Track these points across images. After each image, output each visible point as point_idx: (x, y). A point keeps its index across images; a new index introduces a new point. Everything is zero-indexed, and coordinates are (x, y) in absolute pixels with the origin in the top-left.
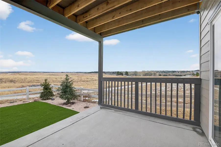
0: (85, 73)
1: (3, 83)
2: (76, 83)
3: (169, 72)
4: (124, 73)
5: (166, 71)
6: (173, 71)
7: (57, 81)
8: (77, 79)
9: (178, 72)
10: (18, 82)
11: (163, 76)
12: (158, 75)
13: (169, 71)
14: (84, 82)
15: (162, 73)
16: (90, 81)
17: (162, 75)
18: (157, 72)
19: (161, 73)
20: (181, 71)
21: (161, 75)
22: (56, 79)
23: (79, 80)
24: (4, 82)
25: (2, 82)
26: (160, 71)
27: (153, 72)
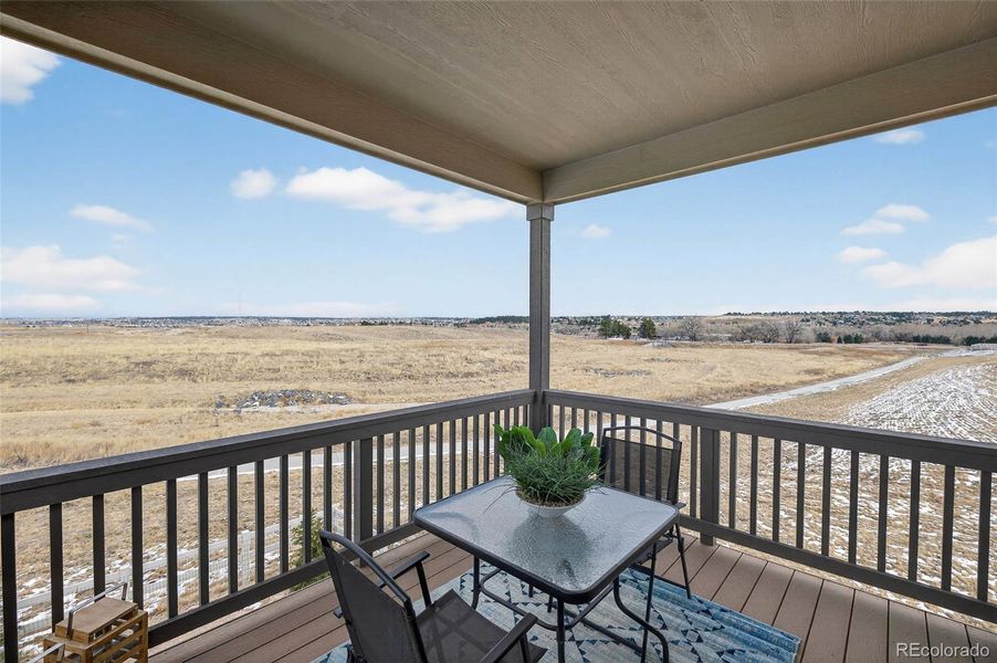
0: (460, 324)
1: (156, 379)
2: (419, 387)
3: (873, 319)
4: (633, 322)
5: (857, 313)
6: (894, 314)
7: (346, 375)
8: (423, 361)
9: (929, 318)
10: (205, 378)
11: (839, 341)
12: (812, 336)
13: (876, 314)
14: (453, 380)
15: (835, 324)
16: (481, 375)
17: (837, 334)
18: (807, 318)
19: (827, 327)
20: (947, 314)
21: (826, 334)
22: (342, 362)
23: (433, 372)
24: (159, 376)
25: (151, 377)
26: (824, 313)
27: (782, 321)
